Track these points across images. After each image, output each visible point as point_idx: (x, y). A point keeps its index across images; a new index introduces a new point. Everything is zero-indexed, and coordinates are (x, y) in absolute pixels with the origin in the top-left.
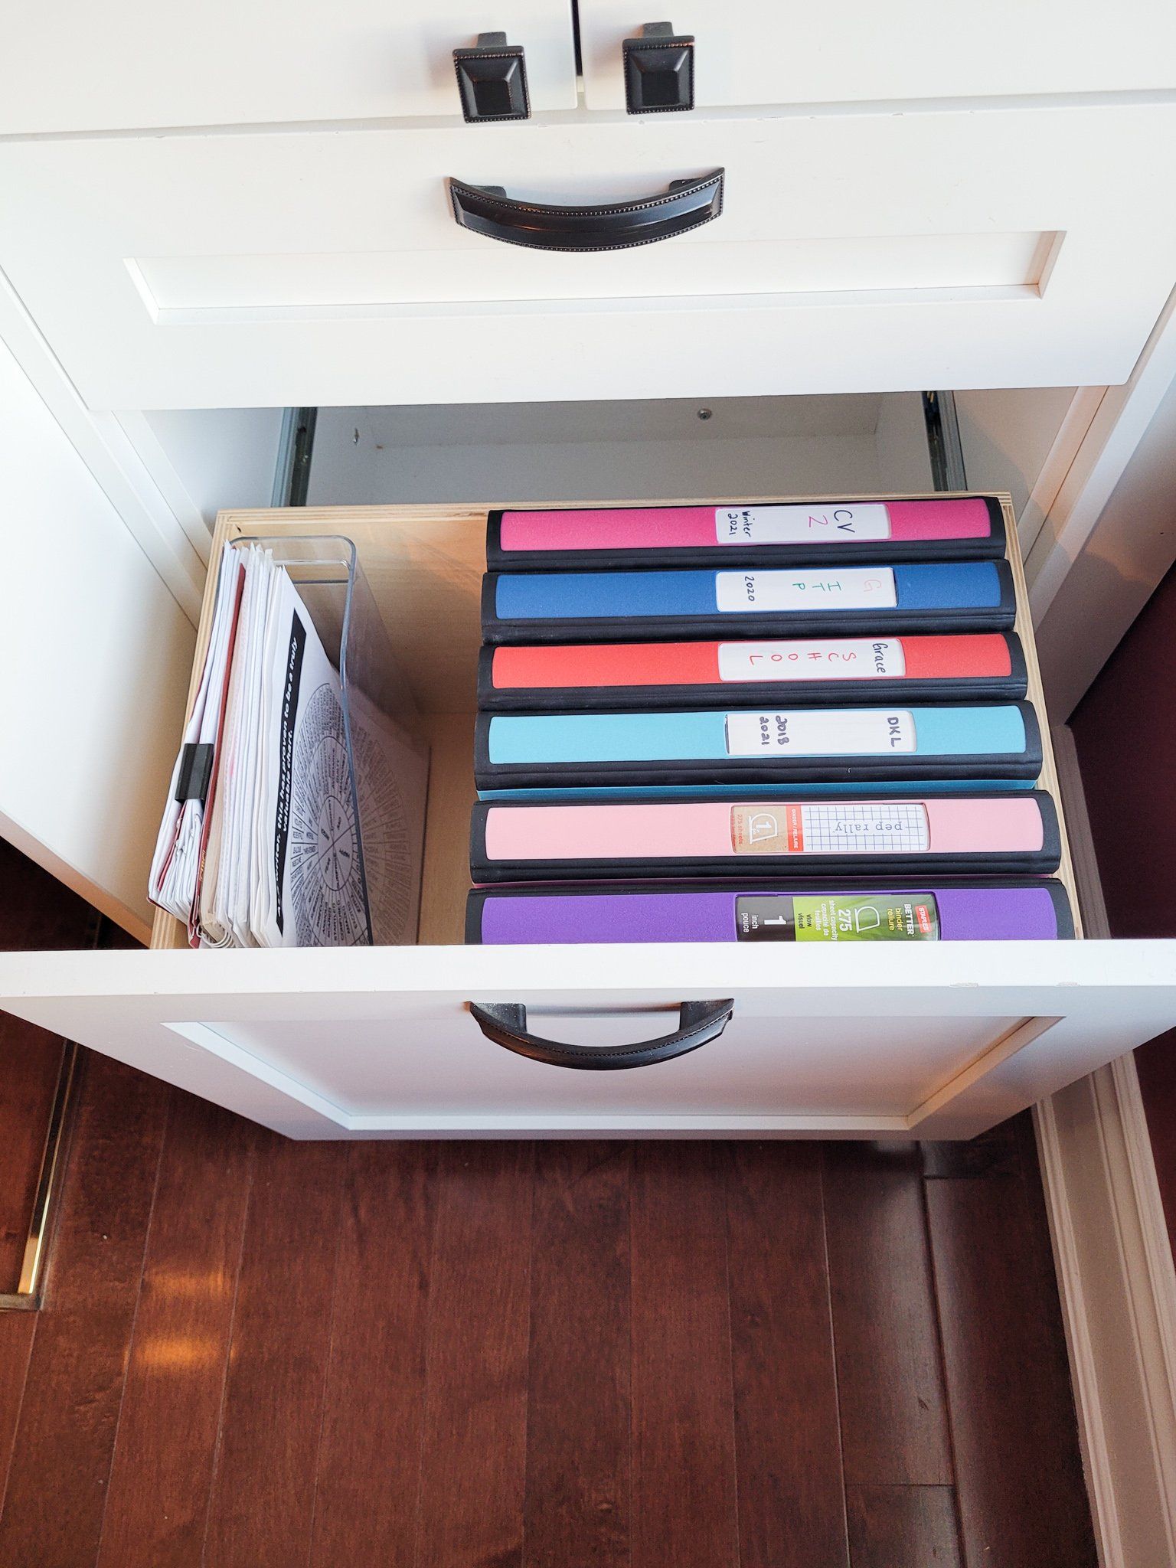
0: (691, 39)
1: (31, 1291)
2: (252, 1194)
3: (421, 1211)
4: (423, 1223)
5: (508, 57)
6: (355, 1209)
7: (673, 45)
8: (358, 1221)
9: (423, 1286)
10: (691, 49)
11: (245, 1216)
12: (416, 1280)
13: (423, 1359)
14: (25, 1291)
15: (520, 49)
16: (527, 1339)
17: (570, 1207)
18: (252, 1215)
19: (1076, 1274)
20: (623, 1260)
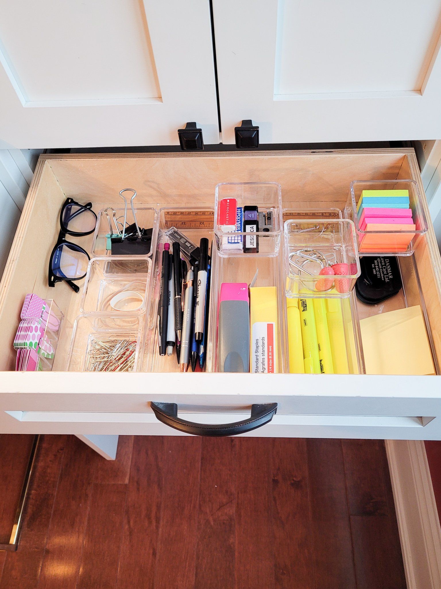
0: (258, 127)
1: (14, 543)
2: (89, 514)
3: (154, 523)
4: (155, 528)
5: (196, 132)
6: (129, 522)
7: (252, 129)
8: (130, 527)
9: (154, 554)
10: (258, 131)
11: (86, 523)
12: (151, 551)
13: (153, 584)
14: (12, 543)
15: (201, 130)
16: (194, 578)
17: (212, 523)
18: (88, 523)
19: (410, 557)
20: (232, 546)
